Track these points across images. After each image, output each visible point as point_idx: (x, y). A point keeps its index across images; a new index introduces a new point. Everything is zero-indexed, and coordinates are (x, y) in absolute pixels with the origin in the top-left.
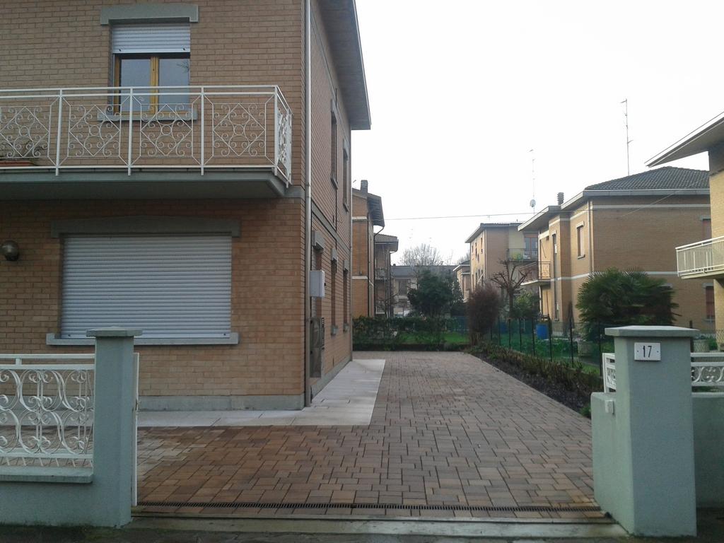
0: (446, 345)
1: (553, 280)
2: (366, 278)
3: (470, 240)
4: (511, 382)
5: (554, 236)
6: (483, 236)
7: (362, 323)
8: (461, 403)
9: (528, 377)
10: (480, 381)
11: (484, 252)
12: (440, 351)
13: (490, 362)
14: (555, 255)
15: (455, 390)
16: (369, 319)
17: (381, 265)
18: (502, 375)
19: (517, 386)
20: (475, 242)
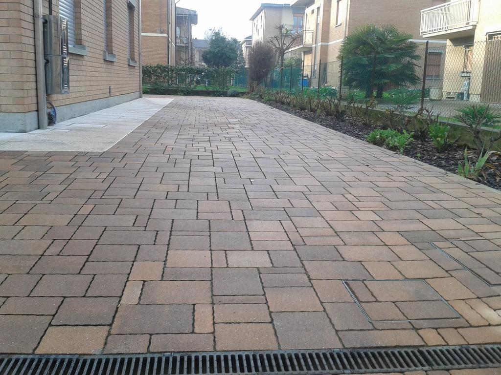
0: (230, 91)
1: (314, 46)
2: (166, 35)
3: (253, 19)
4: (284, 115)
5: (318, 8)
6: (262, 13)
8: (235, 130)
9: (298, 112)
10: (256, 114)
11: (262, 26)
12: (224, 96)
13: (265, 103)
14: (317, 25)
15: (230, 120)
18: (275, 111)
19: (290, 118)
20: (256, 19)
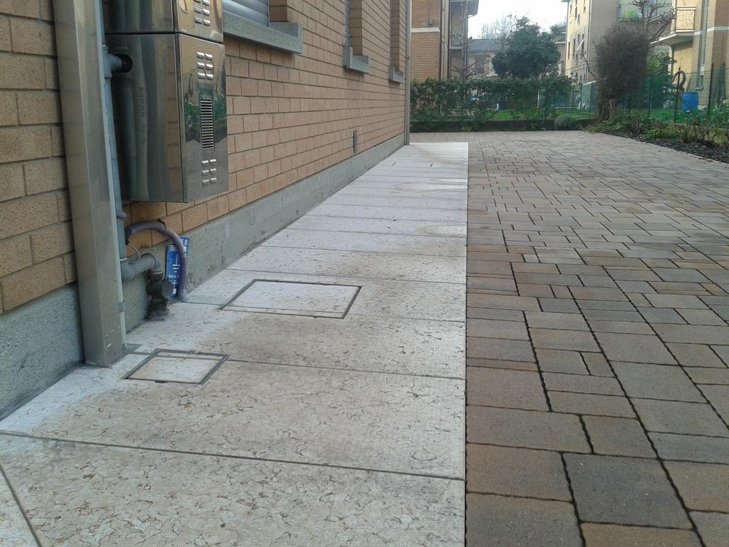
1: (698, 33)
2: (437, 29)
7: (430, 90)
16: (440, 83)
17: (456, 31)
